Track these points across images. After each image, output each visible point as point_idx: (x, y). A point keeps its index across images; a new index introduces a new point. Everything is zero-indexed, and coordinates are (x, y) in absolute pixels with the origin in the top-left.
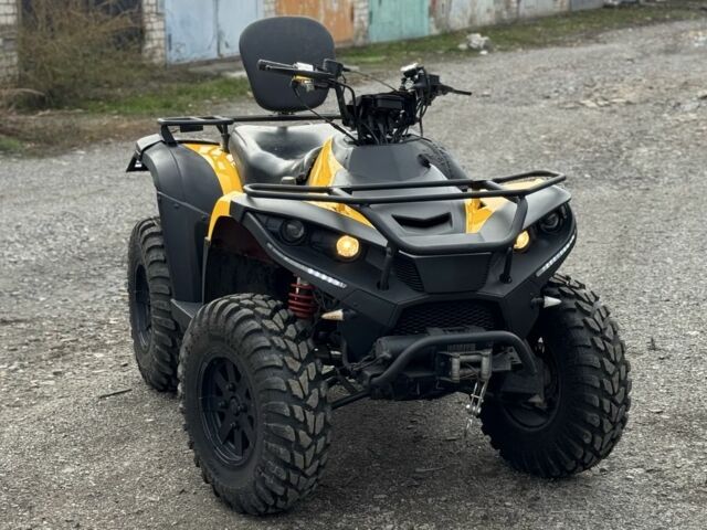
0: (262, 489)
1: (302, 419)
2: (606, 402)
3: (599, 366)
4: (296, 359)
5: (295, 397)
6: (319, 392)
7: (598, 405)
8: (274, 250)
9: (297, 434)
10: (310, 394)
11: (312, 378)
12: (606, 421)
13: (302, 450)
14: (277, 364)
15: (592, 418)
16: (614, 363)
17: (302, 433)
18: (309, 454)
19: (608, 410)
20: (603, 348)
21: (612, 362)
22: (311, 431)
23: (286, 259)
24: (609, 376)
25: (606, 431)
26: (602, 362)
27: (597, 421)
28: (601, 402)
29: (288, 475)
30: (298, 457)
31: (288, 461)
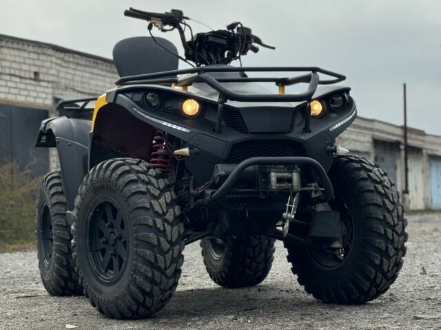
0: (134, 289)
1: (162, 229)
2: (389, 231)
3: (381, 204)
4: (156, 188)
5: (156, 213)
6: (174, 212)
7: (383, 232)
8: (138, 112)
9: (159, 240)
10: (167, 212)
11: (168, 201)
12: (390, 246)
13: (163, 253)
14: (142, 190)
15: (380, 243)
16: (393, 203)
17: (162, 239)
18: (168, 256)
19: (391, 238)
20: (383, 192)
21: (390, 202)
22: (169, 239)
23: (147, 117)
24: (390, 212)
25: (391, 254)
26: (383, 202)
27: (384, 245)
28: (385, 231)
29: (153, 274)
30: (160, 258)
31: (153, 261)
